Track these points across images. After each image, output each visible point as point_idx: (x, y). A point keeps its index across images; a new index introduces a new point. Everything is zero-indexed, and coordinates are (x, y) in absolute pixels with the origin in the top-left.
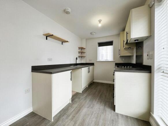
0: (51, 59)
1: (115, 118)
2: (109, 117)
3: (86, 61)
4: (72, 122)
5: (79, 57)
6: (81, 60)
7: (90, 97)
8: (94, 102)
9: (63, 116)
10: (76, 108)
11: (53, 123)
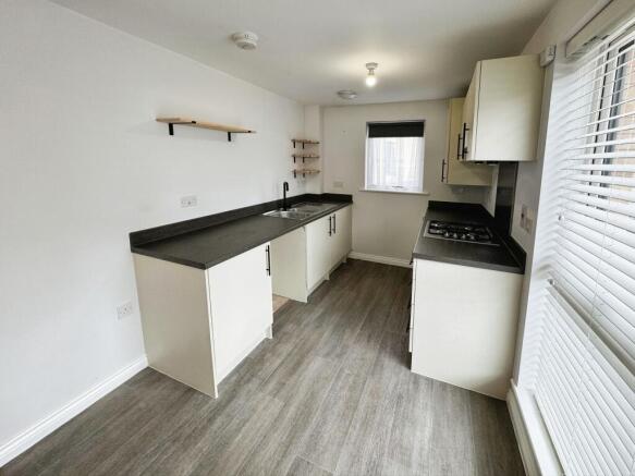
0: (195, 199)
1: (408, 390)
2: (391, 387)
3: (322, 188)
4: (276, 399)
5: (295, 173)
6: (304, 183)
7: (335, 318)
8: (345, 337)
9: (249, 381)
10: (289, 355)
11: (219, 404)
